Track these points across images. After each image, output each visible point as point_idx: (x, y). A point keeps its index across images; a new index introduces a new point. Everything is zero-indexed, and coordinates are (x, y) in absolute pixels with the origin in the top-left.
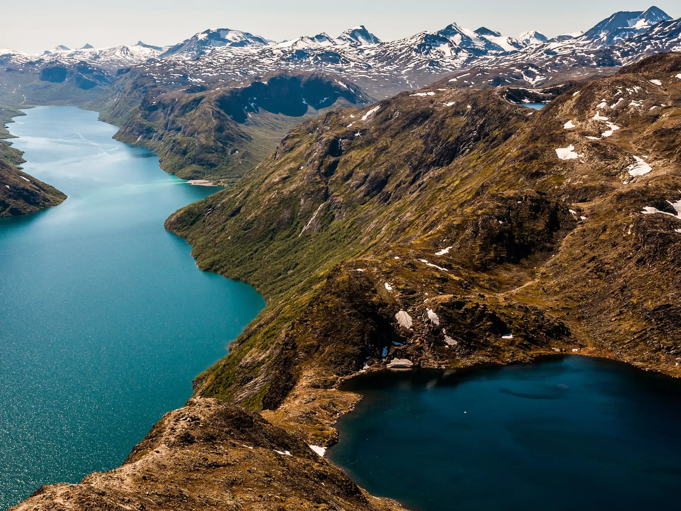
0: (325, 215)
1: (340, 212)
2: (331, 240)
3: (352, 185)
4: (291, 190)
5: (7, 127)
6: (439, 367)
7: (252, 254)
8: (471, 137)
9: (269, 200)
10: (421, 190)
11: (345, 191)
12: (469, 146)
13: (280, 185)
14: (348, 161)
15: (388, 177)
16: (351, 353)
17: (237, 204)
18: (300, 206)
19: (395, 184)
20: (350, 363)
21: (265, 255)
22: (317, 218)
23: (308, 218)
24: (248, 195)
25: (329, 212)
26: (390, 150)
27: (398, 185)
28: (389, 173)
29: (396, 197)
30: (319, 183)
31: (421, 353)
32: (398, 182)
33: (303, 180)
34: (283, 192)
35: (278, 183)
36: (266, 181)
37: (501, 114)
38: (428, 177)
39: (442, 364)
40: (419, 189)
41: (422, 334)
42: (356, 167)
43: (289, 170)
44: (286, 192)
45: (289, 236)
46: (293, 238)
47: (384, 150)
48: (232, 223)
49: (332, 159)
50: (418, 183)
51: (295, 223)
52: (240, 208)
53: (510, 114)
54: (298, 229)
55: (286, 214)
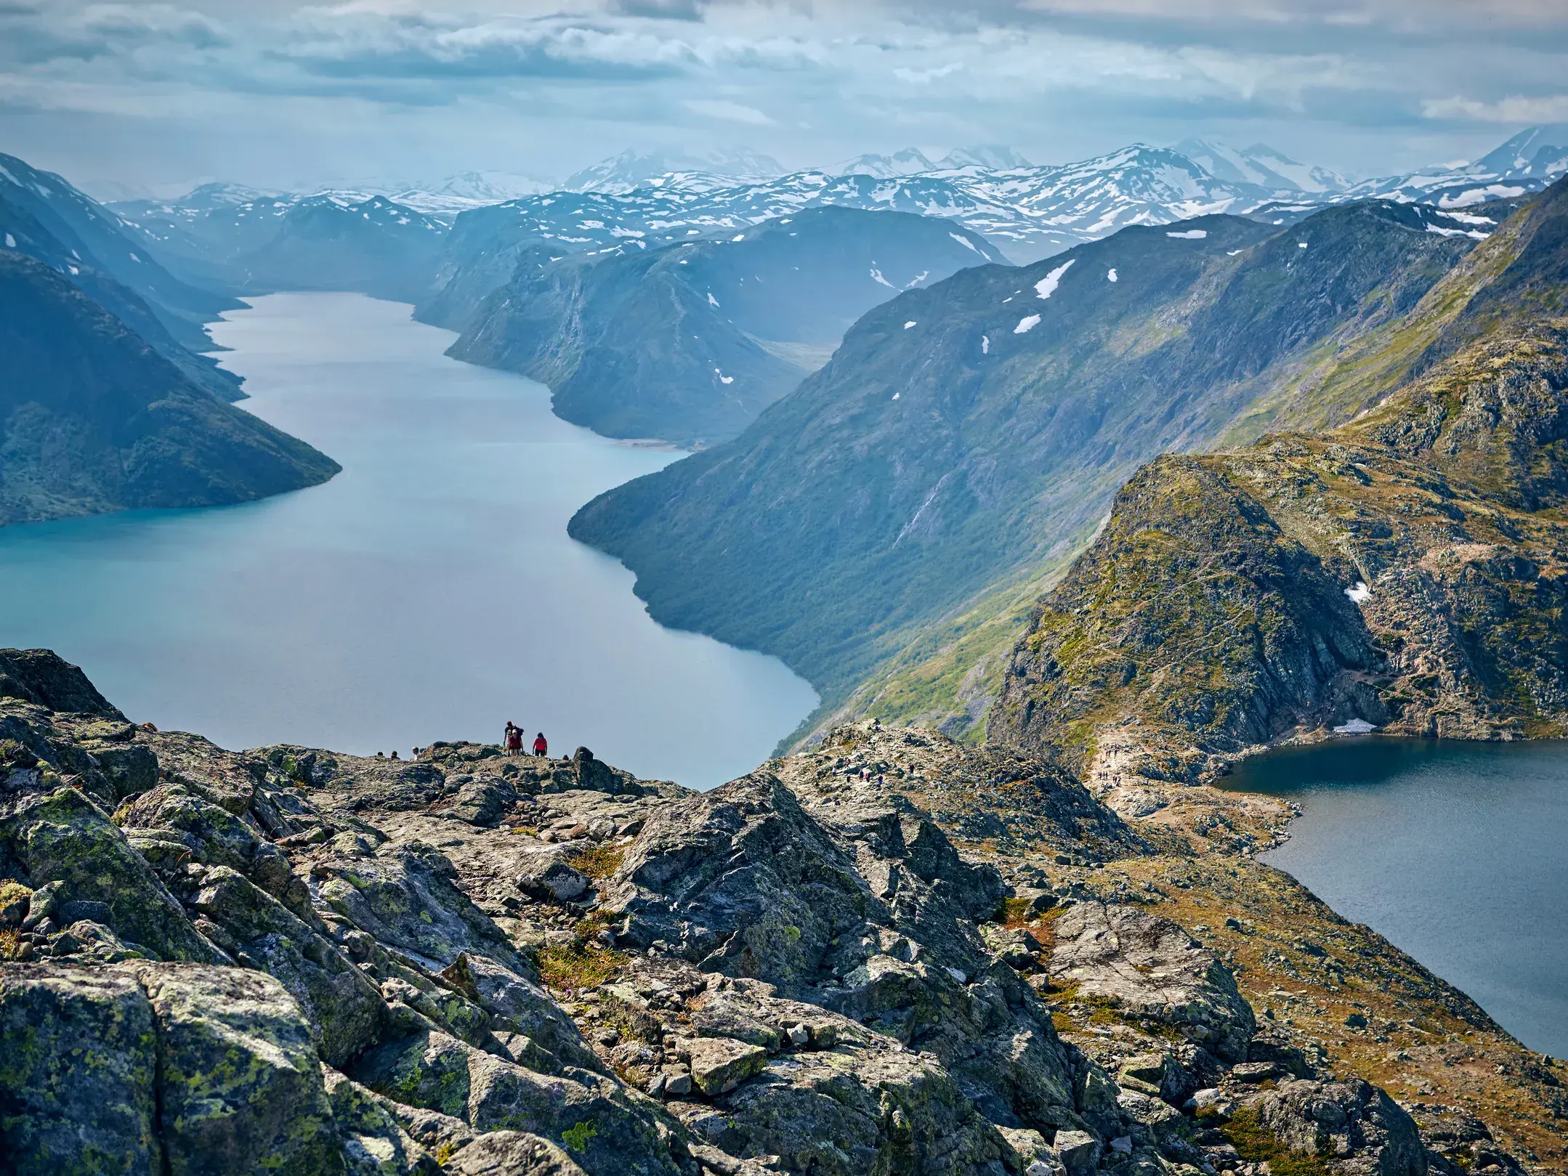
0: (954, 497)
1: (990, 492)
2: (972, 554)
3: (1016, 431)
4: (872, 442)
5: (208, 330)
6: (1493, 735)
7: (780, 588)
8: (1314, 309)
9: (821, 465)
10: (1193, 432)
11: (1002, 443)
12: (1307, 329)
13: (845, 433)
14: (1006, 378)
15: (1103, 410)
16: (1230, 691)
17: (742, 477)
18: (892, 479)
19: (1123, 425)
20: (1231, 719)
21: (811, 588)
22: (934, 506)
23: (912, 505)
24: (767, 457)
25: (963, 492)
26: (1105, 349)
27: (1131, 427)
28: (1107, 400)
29: (1129, 453)
30: (938, 426)
31: (1432, 695)
32: (1130, 419)
33: (899, 419)
34: (852, 448)
35: (840, 427)
36: (812, 424)
37: (1388, 254)
38: (1207, 403)
39: (1502, 727)
40: (1188, 430)
41: (1431, 641)
42: (1025, 390)
43: (865, 398)
44: (860, 447)
45: (868, 546)
46: (878, 552)
47: (1092, 350)
48: (731, 518)
49: (968, 373)
50: (1180, 419)
51: (882, 518)
52: (749, 486)
53: (1409, 252)
54: (891, 529)
55: (861, 499)
